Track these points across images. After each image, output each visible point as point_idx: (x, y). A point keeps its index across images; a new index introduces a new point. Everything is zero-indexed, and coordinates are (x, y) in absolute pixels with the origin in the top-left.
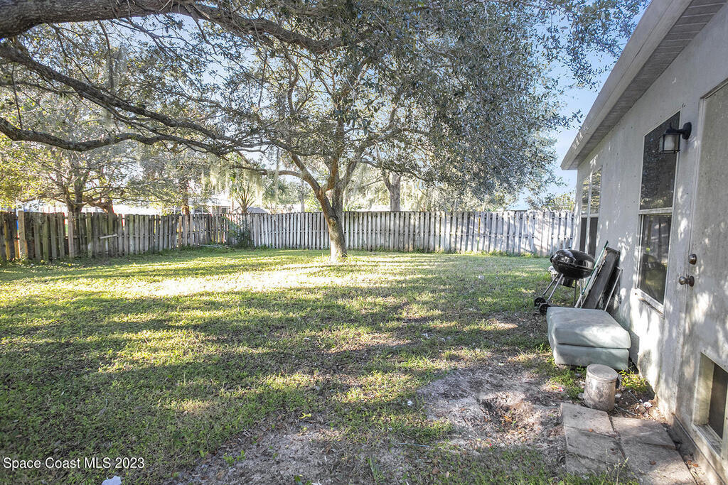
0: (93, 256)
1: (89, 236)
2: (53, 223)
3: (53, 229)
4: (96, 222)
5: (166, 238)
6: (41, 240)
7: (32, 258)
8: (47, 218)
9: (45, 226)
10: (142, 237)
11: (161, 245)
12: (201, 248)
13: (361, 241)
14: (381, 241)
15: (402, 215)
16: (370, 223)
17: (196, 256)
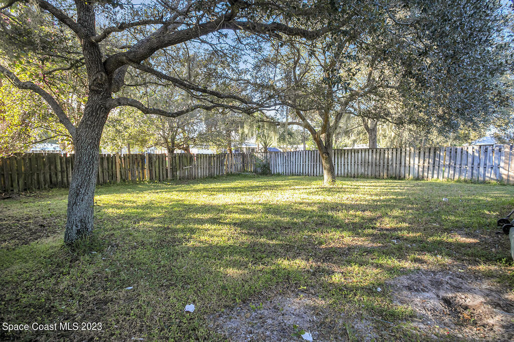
0: (180, 179)
1: (178, 167)
2: (161, 160)
3: (161, 163)
4: (181, 159)
5: (218, 168)
6: (155, 169)
7: (151, 179)
8: (158, 156)
9: (157, 161)
10: (205, 168)
11: (215, 173)
12: (239, 175)
13: (346, 171)
14: (361, 170)
15: (378, 151)
16: (353, 158)
17: (235, 180)
